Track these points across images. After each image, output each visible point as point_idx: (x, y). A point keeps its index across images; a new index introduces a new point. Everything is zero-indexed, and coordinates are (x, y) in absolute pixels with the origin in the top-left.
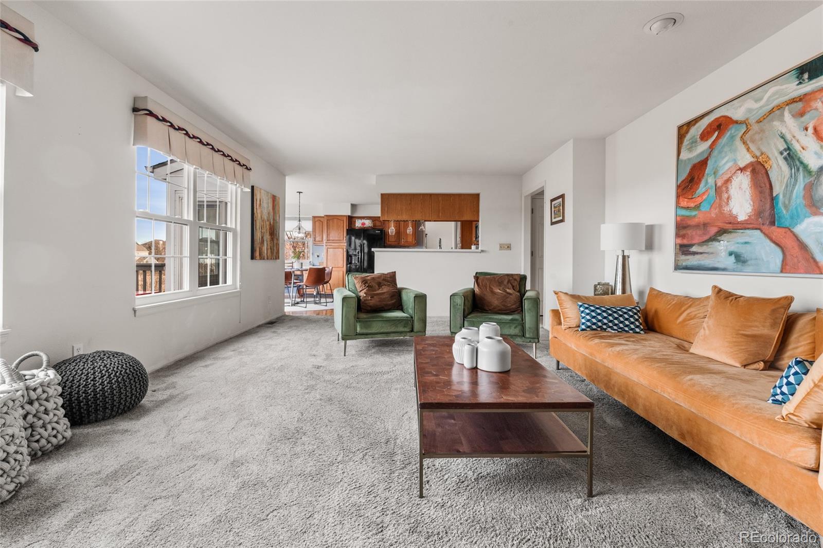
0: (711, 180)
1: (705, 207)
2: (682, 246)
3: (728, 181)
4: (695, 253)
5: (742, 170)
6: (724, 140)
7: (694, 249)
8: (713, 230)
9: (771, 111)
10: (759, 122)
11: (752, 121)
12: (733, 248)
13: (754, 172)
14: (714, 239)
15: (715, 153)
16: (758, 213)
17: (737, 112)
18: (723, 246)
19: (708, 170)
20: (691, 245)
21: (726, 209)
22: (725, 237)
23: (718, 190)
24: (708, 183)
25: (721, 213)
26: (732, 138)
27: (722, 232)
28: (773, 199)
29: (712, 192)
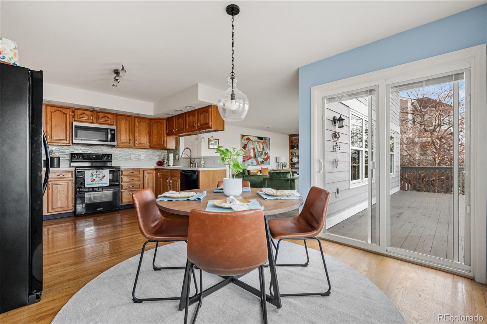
0: (248, 149)
1: (247, 153)
2: (243, 160)
3: (250, 150)
4: (246, 162)
5: (252, 148)
6: (249, 142)
7: (246, 161)
8: (248, 158)
9: (256, 141)
10: (254, 142)
11: (253, 141)
12: (251, 161)
13: (253, 149)
14: (248, 159)
15: (248, 144)
16: (254, 156)
17: (251, 138)
18: (250, 161)
19: (247, 146)
20: (245, 160)
21: (250, 154)
22: (250, 159)
23: (249, 151)
24: (247, 149)
25: (249, 155)
26: (251, 142)
27: (250, 158)
28: (256, 154)
29: (248, 151)
